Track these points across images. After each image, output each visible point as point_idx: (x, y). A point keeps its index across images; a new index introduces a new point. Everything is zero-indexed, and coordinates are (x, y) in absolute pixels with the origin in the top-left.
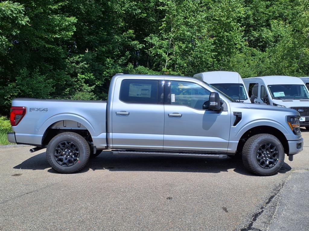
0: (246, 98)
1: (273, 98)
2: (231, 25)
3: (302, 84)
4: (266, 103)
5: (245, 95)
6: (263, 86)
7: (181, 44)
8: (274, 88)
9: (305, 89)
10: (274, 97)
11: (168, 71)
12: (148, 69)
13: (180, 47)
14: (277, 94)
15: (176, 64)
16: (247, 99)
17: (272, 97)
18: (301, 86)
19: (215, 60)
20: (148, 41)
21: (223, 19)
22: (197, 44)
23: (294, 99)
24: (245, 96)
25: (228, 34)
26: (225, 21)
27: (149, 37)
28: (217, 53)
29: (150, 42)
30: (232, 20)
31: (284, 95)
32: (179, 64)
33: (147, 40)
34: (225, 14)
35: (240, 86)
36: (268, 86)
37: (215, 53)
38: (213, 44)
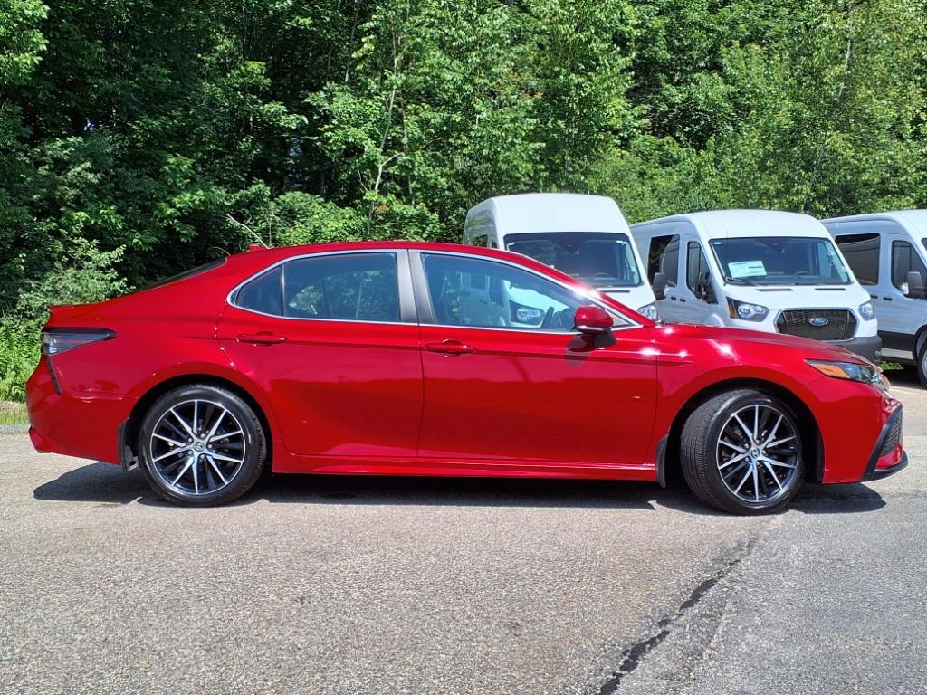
0: (636, 282)
1: (726, 283)
2: (592, 50)
3: (825, 237)
4: (705, 298)
5: (634, 270)
6: (694, 246)
7: (426, 111)
8: (731, 250)
9: (833, 254)
10: (729, 279)
11: (385, 201)
12: (322, 200)
13: (424, 123)
14: (738, 269)
15: (413, 178)
16: (641, 283)
17: (724, 278)
18: (819, 244)
19: (543, 167)
20: (318, 105)
21: (563, 29)
22: (479, 113)
23: (797, 284)
24: (633, 273)
25: (581, 80)
26: (571, 35)
27: (322, 93)
28: (544, 145)
29: (327, 108)
30: (593, 31)
31: (762, 272)
32: (423, 180)
33: (315, 104)
34: (571, 12)
35: (618, 242)
36: (711, 241)
37: (537, 145)
38: (530, 115)
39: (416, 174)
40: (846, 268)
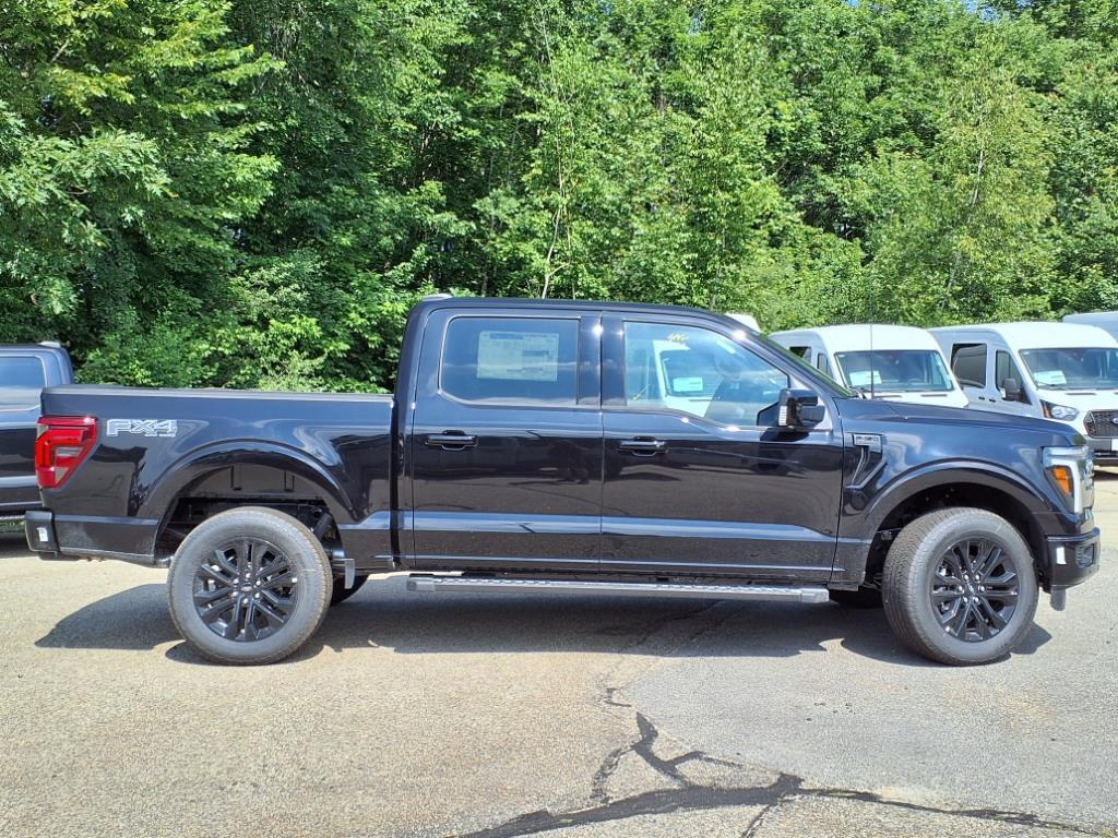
3: (935, 349)
6: (822, 356)
7: (588, 227)
9: (940, 364)
10: (850, 387)
13: (586, 237)
14: (858, 379)
15: (577, 288)
18: (930, 356)
19: (695, 275)
20: (485, 211)
21: (711, 153)
23: (907, 391)
27: (488, 199)
28: (697, 255)
29: (493, 213)
31: (878, 381)
32: (587, 290)
33: (482, 209)
36: (836, 354)
37: (690, 256)
38: (683, 229)
39: (579, 283)
40: (951, 377)
